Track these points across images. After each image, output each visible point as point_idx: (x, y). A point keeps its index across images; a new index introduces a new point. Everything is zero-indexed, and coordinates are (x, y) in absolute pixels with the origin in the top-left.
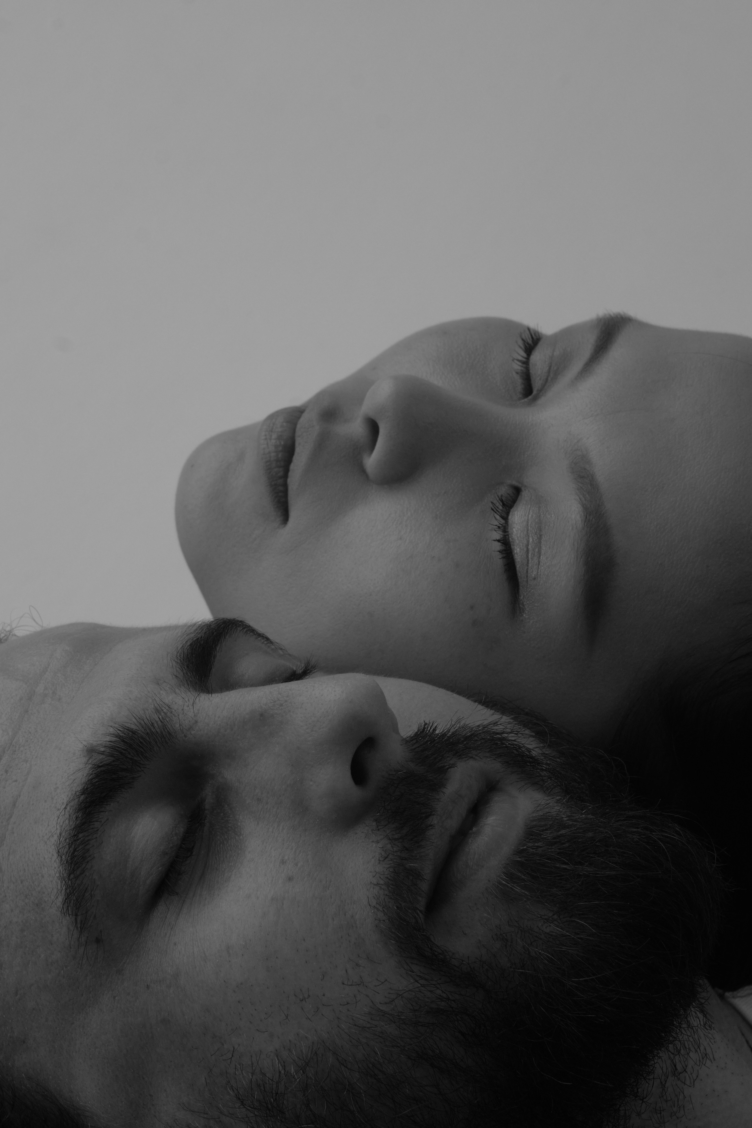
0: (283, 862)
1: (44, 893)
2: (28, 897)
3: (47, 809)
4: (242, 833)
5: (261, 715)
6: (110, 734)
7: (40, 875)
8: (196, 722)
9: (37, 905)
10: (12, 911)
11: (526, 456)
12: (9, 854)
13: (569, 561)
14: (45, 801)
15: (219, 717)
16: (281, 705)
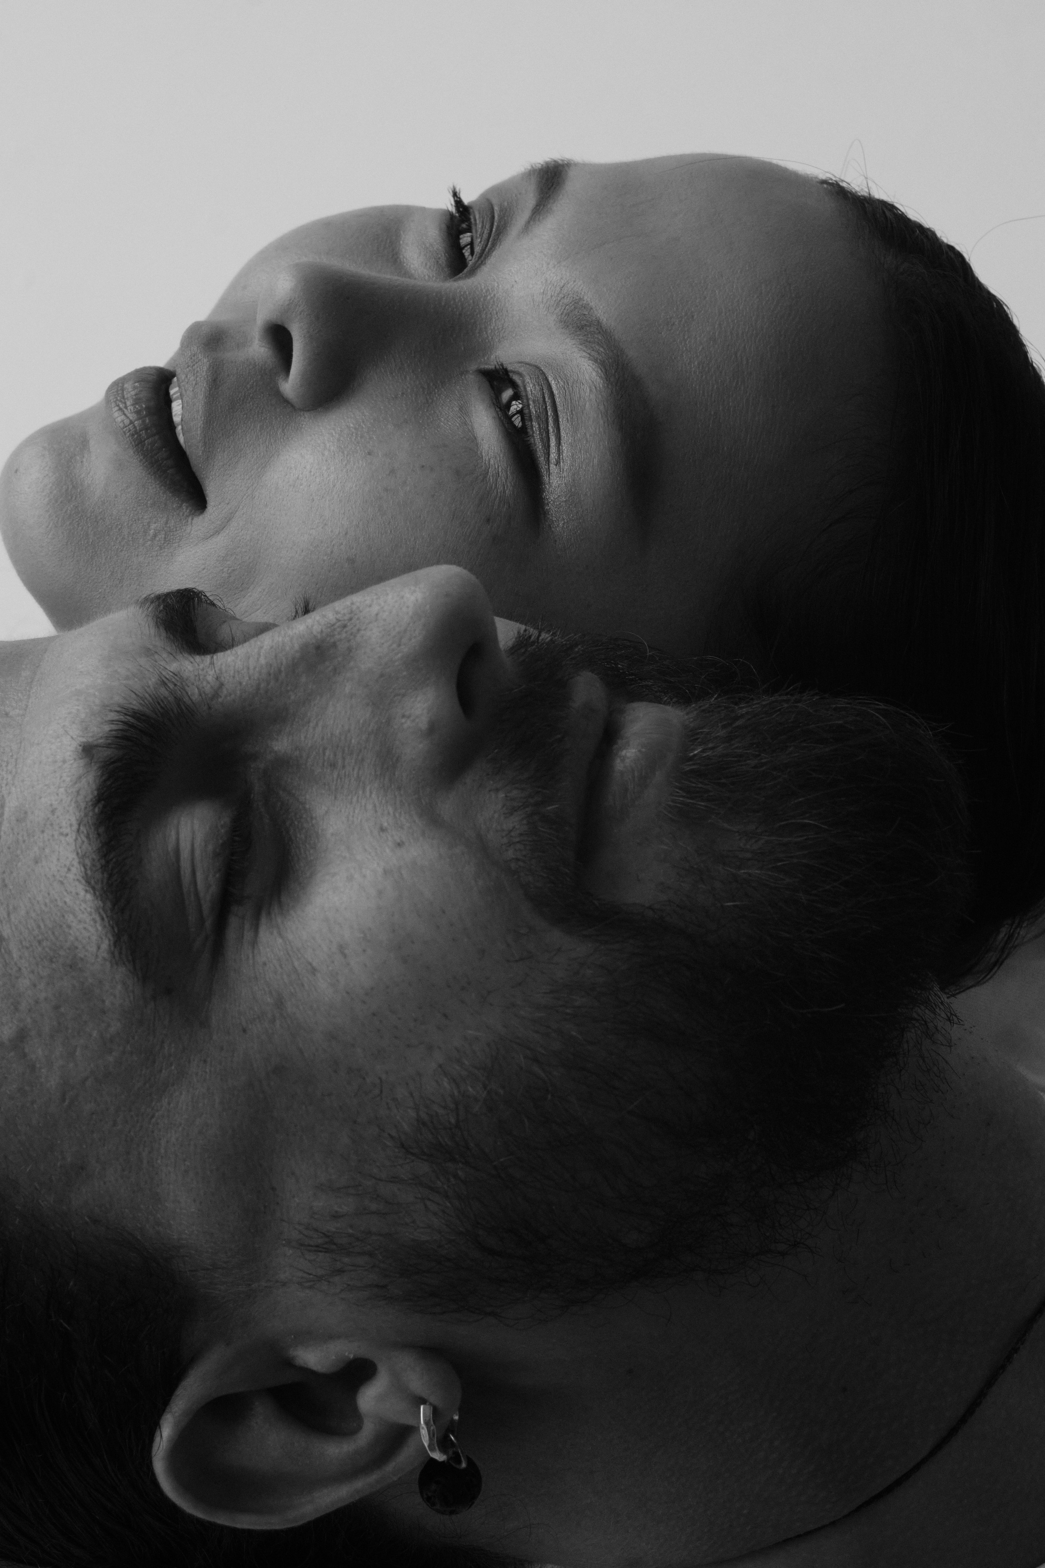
0: (382, 829)
1: (77, 948)
2: (54, 960)
3: (49, 840)
4: (314, 815)
5: (318, 648)
6: (112, 722)
7: (64, 926)
8: (222, 685)
9: (71, 967)
10: (35, 985)
11: (490, 331)
12: (9, 914)
13: (597, 431)
14: (43, 832)
15: (255, 668)
16: (345, 626)
